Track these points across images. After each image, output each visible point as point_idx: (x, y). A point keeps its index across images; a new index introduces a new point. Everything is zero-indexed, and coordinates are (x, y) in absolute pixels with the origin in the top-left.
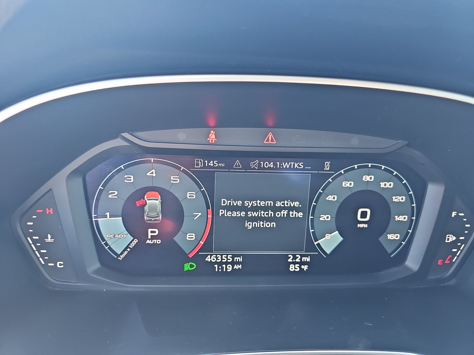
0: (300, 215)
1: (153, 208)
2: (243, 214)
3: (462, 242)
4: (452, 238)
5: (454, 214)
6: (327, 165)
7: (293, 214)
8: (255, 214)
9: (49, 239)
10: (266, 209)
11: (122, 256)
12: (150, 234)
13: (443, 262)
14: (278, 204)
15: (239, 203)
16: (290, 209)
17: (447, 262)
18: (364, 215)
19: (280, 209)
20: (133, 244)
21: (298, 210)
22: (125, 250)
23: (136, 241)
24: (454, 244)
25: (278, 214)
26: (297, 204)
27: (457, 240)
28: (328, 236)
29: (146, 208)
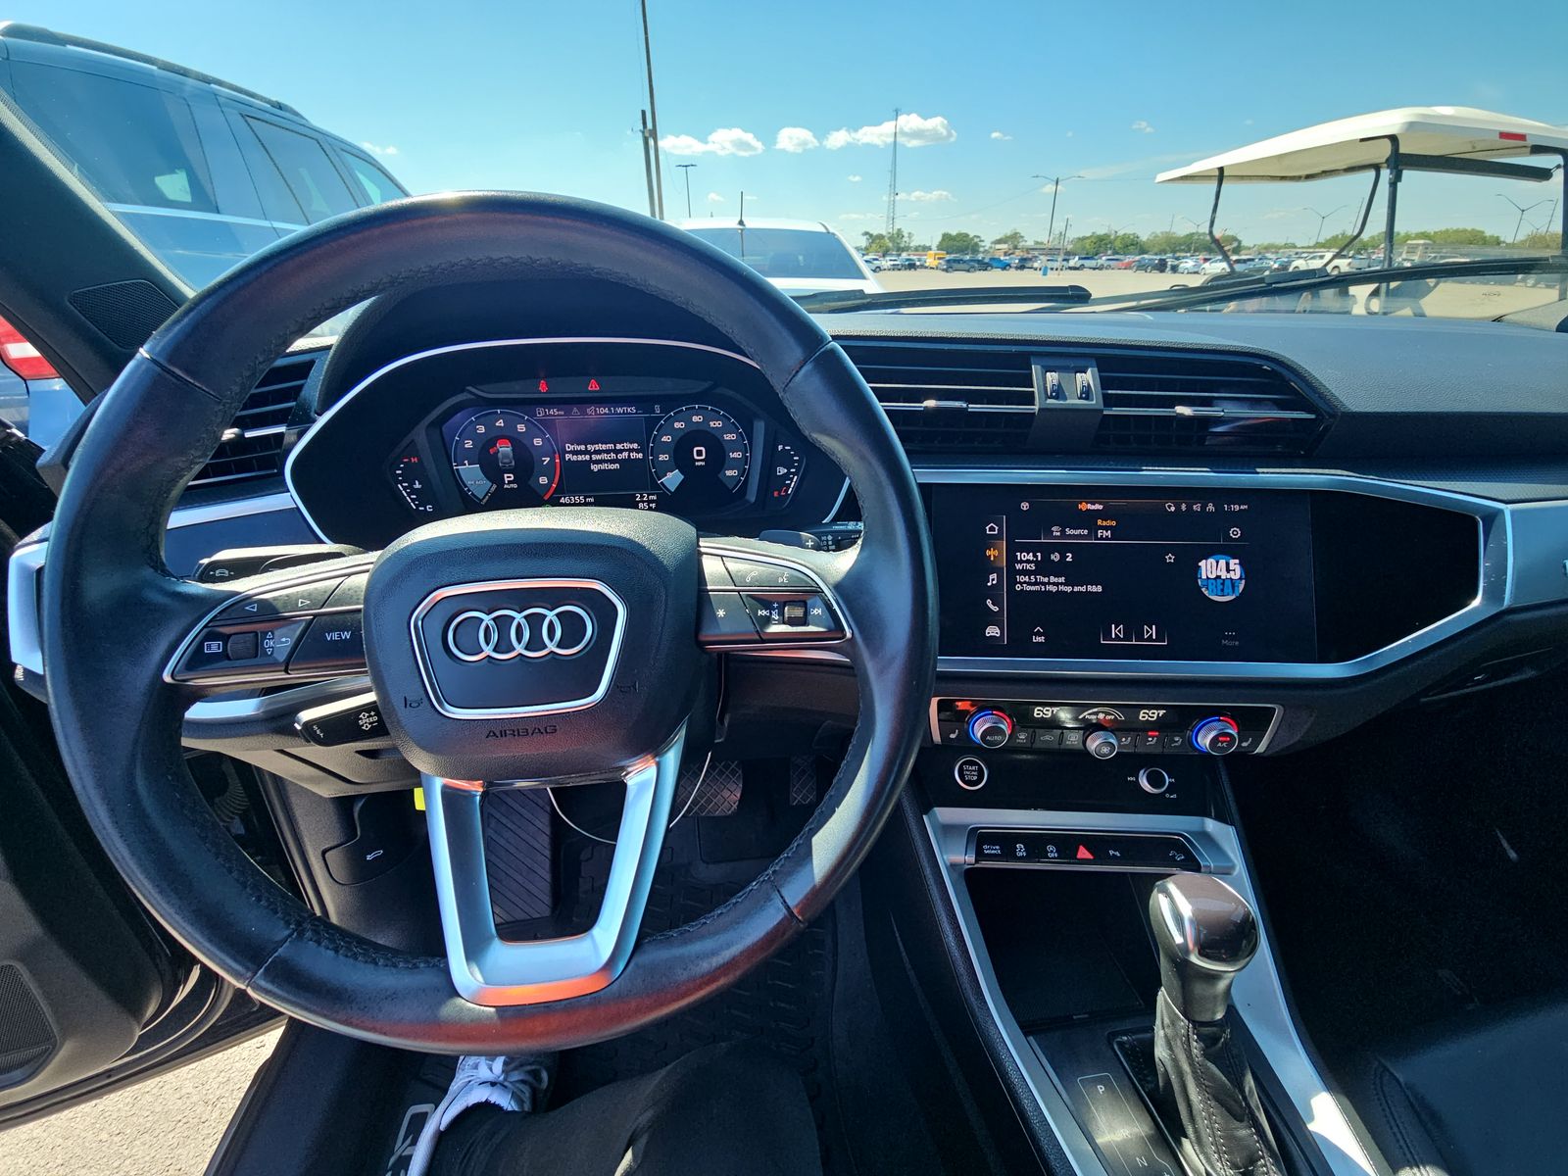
0: (640, 456)
1: (505, 456)
2: (587, 457)
3: (794, 474)
4: (782, 471)
5: (780, 447)
6: (657, 408)
7: (634, 455)
8: (599, 457)
9: (417, 486)
10: (608, 452)
11: (485, 501)
12: (506, 480)
13: (779, 494)
14: (619, 447)
15: (583, 447)
16: (630, 450)
17: (783, 494)
18: (699, 453)
19: (621, 451)
20: (493, 489)
21: (637, 451)
22: (486, 495)
23: (495, 486)
24: (786, 476)
25: (620, 456)
26: (635, 446)
27: (789, 473)
28: (670, 475)
29: (500, 455)
